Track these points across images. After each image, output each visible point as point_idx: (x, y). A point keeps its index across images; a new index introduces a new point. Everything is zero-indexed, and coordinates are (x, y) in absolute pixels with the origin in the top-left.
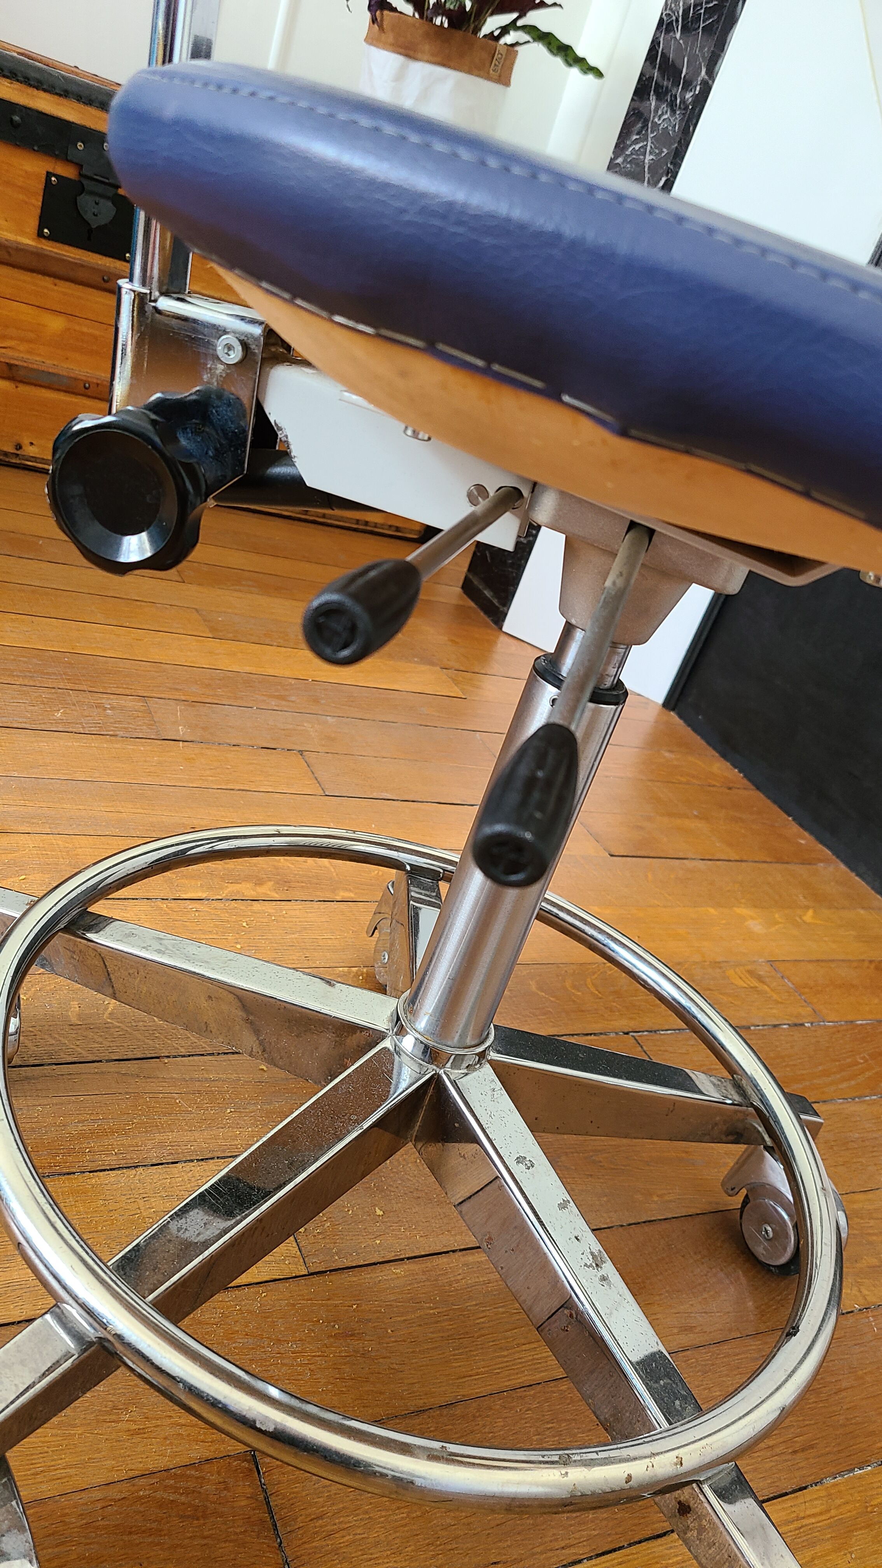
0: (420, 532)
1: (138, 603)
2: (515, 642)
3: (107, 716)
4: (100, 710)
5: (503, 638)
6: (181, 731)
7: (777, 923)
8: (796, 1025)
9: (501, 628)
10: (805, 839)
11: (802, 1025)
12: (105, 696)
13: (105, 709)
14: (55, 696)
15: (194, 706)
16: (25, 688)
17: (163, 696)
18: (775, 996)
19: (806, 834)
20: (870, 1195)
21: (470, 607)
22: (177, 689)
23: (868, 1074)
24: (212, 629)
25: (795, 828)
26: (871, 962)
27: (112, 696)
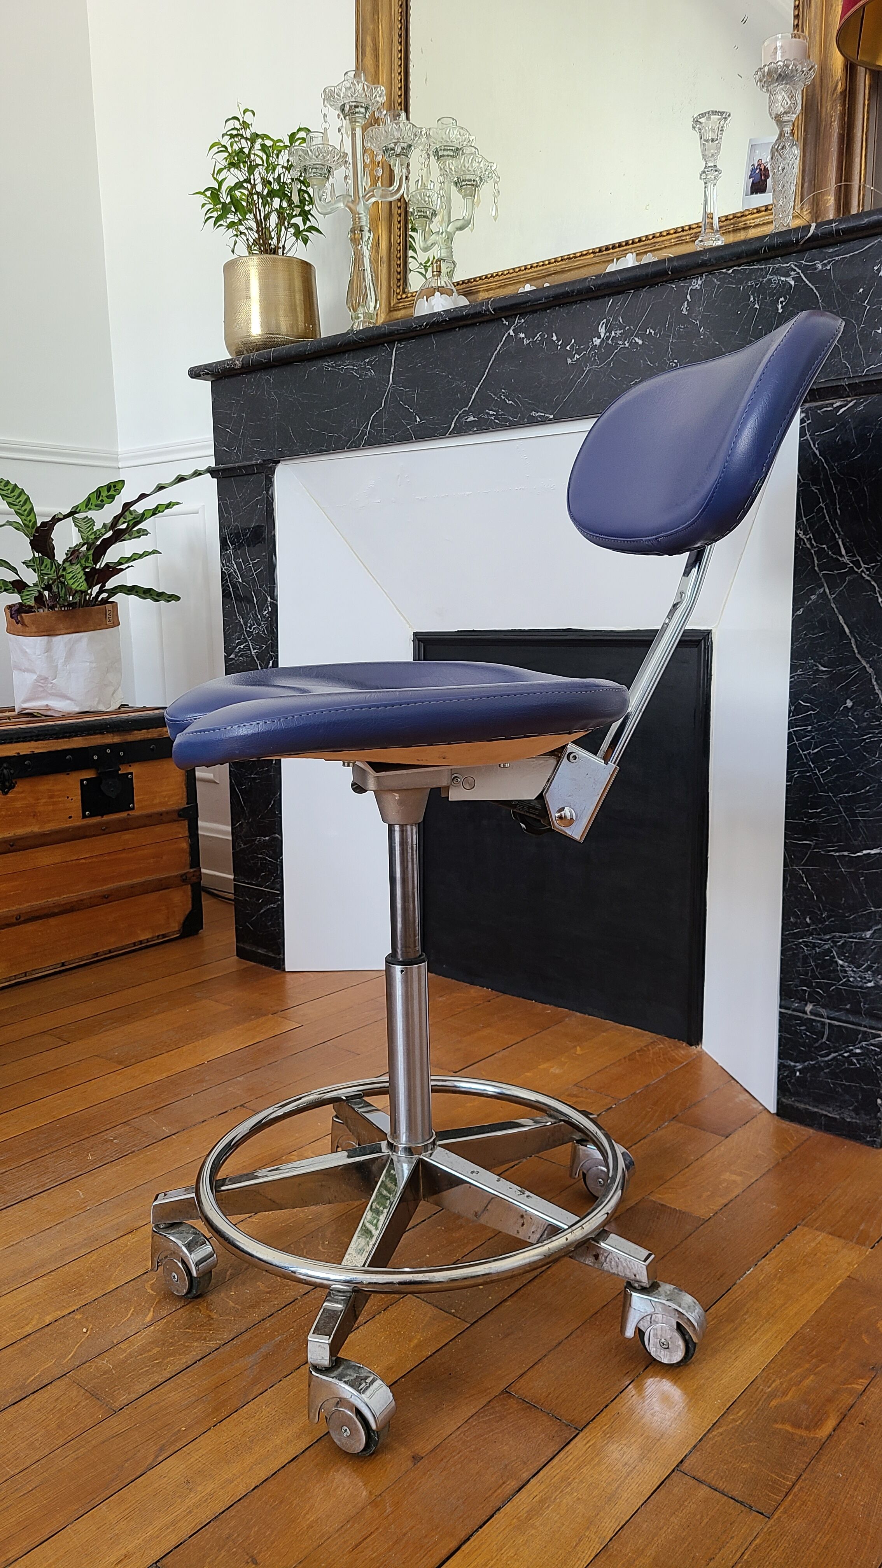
0: (180, 930)
1: (59, 1070)
2: (298, 974)
3: (116, 1144)
4: (110, 1143)
5: (289, 977)
6: (167, 1130)
7: (566, 1062)
8: (608, 1109)
9: (284, 970)
10: (549, 1009)
11: (611, 1107)
12: (103, 1134)
13: (112, 1141)
14: (76, 1149)
15: (158, 1113)
16: (55, 1154)
17: (134, 1116)
18: (589, 1101)
19: (548, 1006)
20: (690, 1167)
21: (253, 966)
22: (138, 1108)
23: (657, 1114)
24: (120, 1063)
25: (540, 1005)
26: (625, 1058)
27: (107, 1132)
